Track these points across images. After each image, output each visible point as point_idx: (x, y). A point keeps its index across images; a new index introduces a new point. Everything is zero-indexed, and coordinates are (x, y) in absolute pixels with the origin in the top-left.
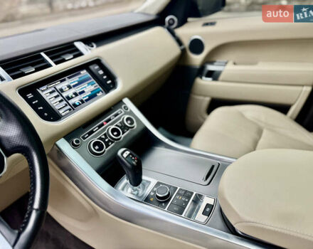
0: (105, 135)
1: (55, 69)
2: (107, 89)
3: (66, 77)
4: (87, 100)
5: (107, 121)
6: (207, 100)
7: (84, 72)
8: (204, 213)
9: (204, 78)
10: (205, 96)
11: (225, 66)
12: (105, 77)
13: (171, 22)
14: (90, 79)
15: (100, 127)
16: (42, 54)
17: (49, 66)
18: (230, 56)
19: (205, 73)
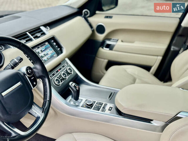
0: (60, 76)
3: (39, 46)
4: (50, 58)
5: (60, 69)
6: (106, 61)
7: (47, 43)
8: (109, 110)
9: (104, 48)
10: (104, 59)
11: (117, 42)
12: (57, 46)
13: (86, 13)
14: (50, 47)
15: (57, 72)
16: (27, 33)
17: (32, 40)
18: (120, 37)
19: (105, 45)
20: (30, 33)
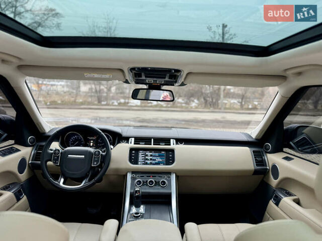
0: (147, 181)
1: (152, 146)
2: (168, 163)
3: (153, 151)
4: (153, 164)
5: (153, 177)
7: (163, 152)
12: (170, 158)
14: (163, 156)
15: (147, 176)
16: (152, 140)
17: (151, 144)
19: (274, 196)
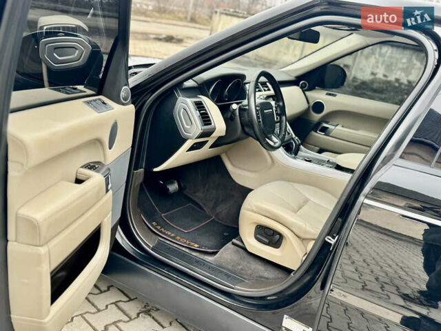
9: (318, 132)
10: (316, 146)
11: (336, 126)
13: (303, 85)
18: (340, 121)
19: (320, 128)
20: (261, 85)
